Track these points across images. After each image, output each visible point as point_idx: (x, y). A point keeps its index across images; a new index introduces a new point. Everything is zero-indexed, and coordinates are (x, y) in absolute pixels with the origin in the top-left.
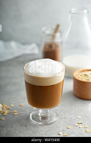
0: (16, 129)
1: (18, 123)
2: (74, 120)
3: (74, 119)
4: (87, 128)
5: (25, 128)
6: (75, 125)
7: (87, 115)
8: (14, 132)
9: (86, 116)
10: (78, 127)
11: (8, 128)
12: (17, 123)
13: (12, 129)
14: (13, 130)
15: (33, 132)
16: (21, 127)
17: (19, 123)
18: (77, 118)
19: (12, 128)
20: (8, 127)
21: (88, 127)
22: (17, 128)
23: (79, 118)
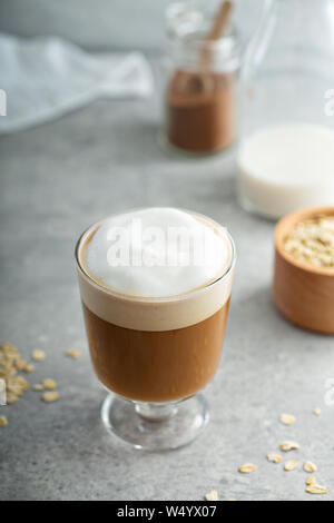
0: (47, 470)
1: (57, 440)
2: (266, 434)
3: (269, 429)
4: (312, 471)
5: (81, 466)
6: (267, 458)
7: (318, 411)
8: (39, 487)
9: (315, 413)
10: (279, 467)
11: (19, 463)
12: (52, 443)
13: (34, 469)
14: (37, 476)
15: (111, 484)
16: (68, 459)
17: (61, 443)
18: (280, 421)
19: (34, 464)
20: (18, 459)
21: (315, 468)
22: (53, 465)
23: (286, 425)
